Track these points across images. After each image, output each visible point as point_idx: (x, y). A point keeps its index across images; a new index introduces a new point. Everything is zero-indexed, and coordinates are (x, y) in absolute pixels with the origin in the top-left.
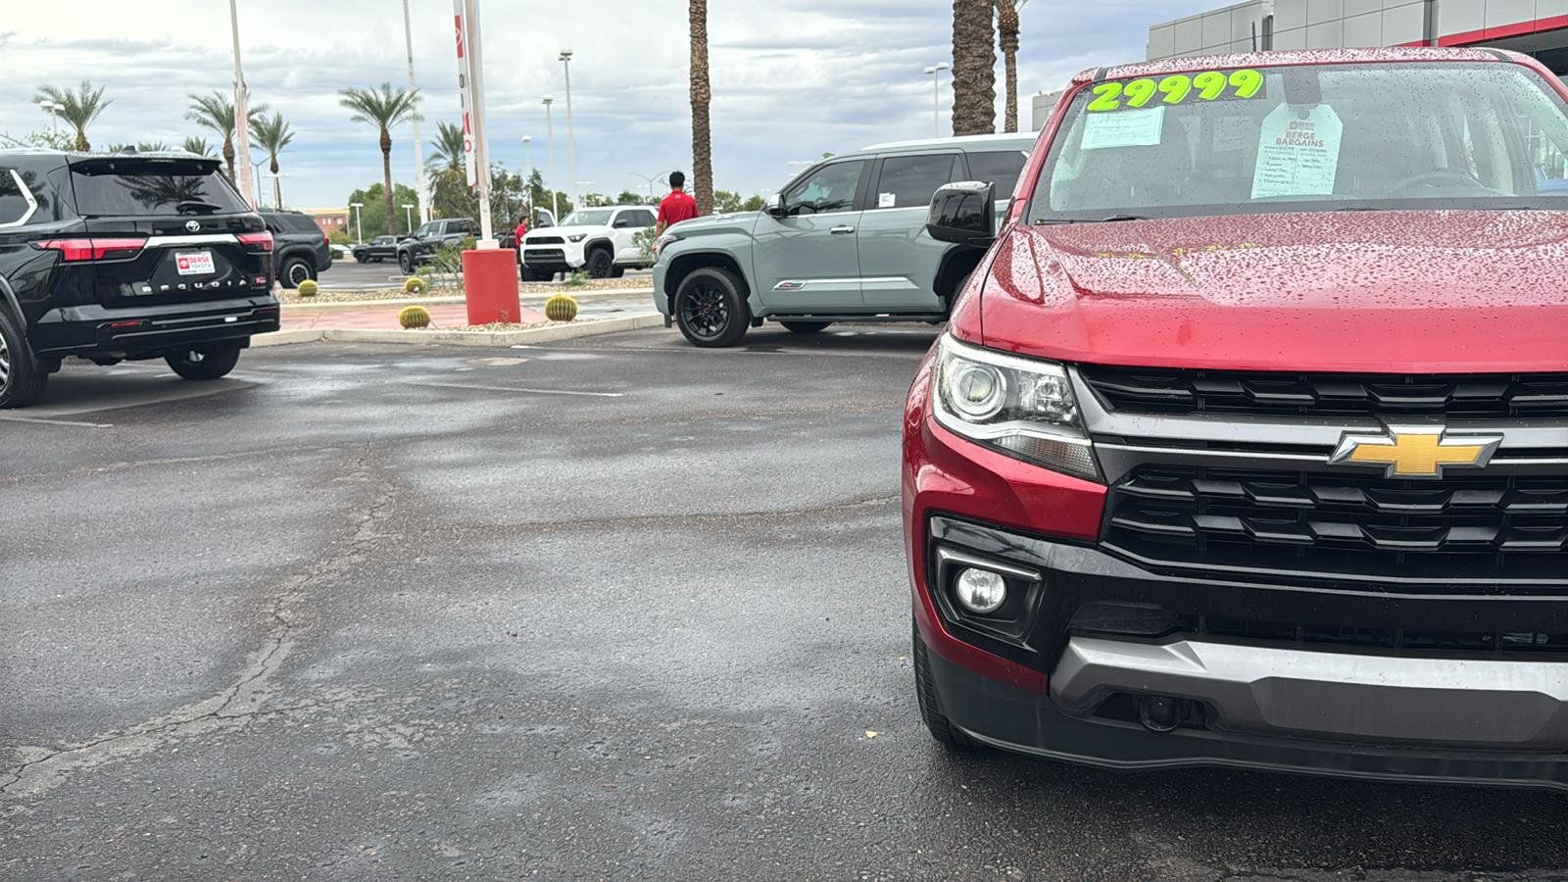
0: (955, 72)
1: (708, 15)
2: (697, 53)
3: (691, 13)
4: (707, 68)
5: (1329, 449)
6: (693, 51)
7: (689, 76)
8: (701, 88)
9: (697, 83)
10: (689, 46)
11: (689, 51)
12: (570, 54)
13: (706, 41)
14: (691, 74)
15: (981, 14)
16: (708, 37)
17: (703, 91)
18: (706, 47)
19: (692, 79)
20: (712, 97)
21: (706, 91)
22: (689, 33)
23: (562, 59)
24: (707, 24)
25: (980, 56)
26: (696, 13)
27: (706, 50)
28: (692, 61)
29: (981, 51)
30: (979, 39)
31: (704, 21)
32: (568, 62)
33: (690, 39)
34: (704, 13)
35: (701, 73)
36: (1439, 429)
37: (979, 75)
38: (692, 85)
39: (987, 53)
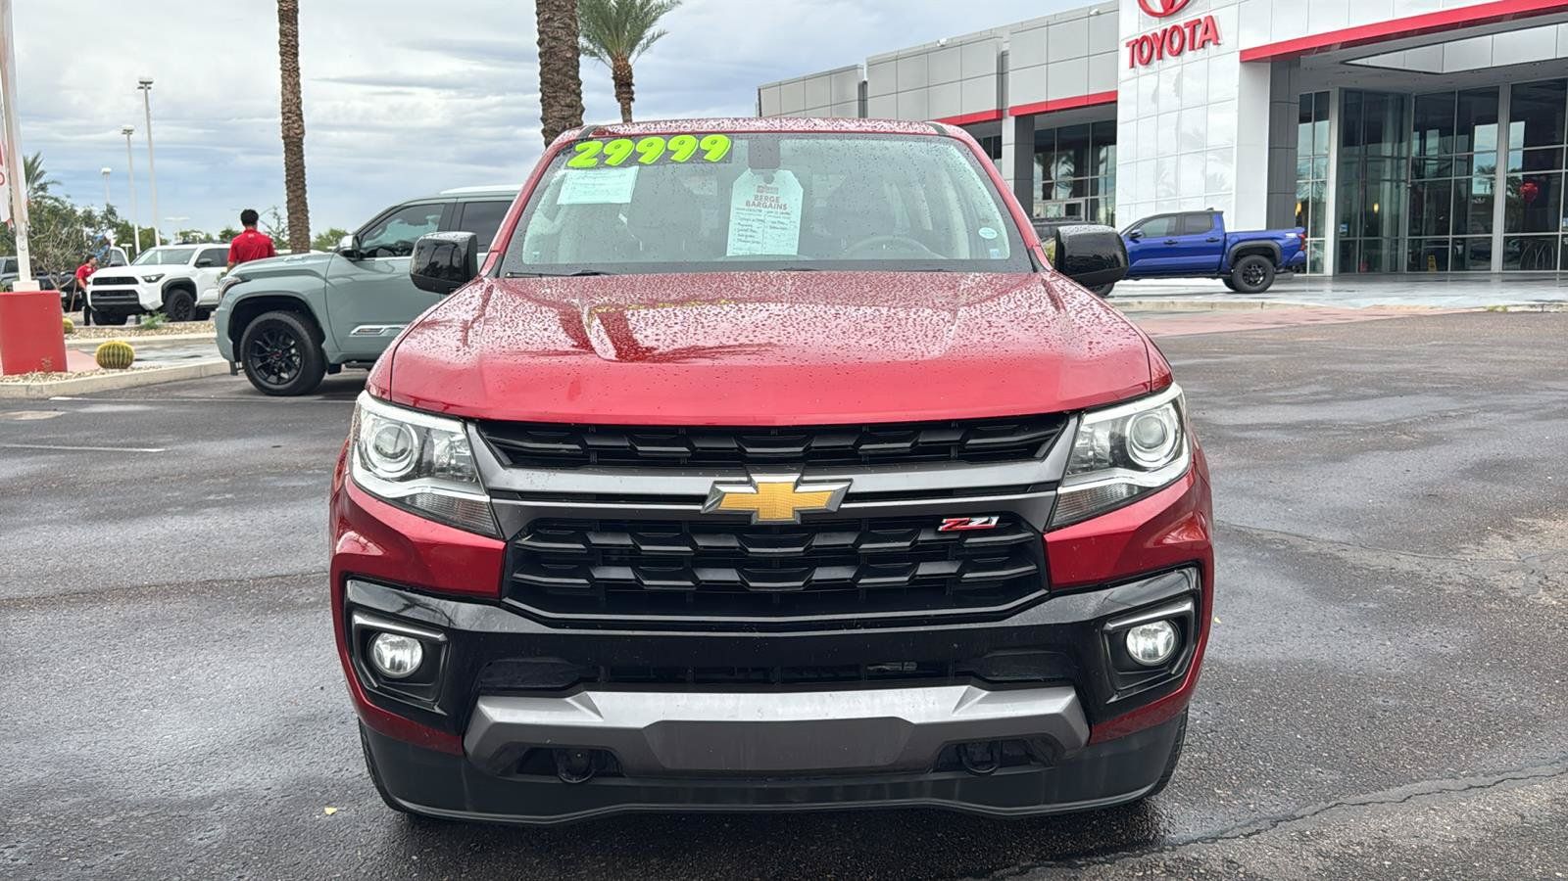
0: (543, 120)
1: (300, 49)
2: (289, 87)
3: (281, 45)
4: (300, 102)
5: (700, 499)
6: (284, 84)
7: (280, 110)
8: (293, 123)
9: (289, 118)
10: (280, 80)
11: (281, 85)
12: (151, 83)
13: (298, 75)
14: (283, 108)
15: (568, 65)
16: (300, 71)
17: (296, 126)
18: (298, 81)
19: (283, 114)
20: (306, 132)
21: (300, 126)
22: (280, 66)
23: (142, 88)
24: (300, 58)
25: (568, 106)
26: (286, 46)
27: (298, 84)
28: (283, 95)
29: (568, 100)
30: (567, 88)
31: (296, 55)
32: (149, 91)
33: (281, 72)
34: (296, 47)
35: (293, 108)
36: (794, 477)
37: (567, 124)
38: (284, 119)
39: (574, 103)
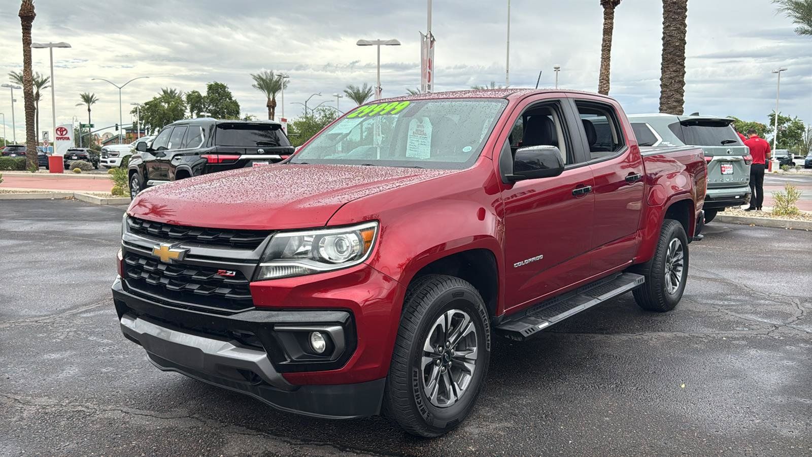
1: (612, 47)
2: (604, 67)
3: (602, 46)
4: (609, 74)
5: (151, 249)
6: (602, 65)
7: (599, 78)
8: (604, 85)
9: (602, 82)
10: (600, 64)
11: (600, 66)
12: (559, 68)
13: (609, 60)
14: (600, 77)
16: (611, 58)
17: (605, 86)
18: (609, 64)
19: (600, 80)
20: (610, 89)
21: (607, 86)
22: (601, 56)
23: (555, 71)
24: (611, 52)
26: (605, 46)
27: (609, 65)
28: (601, 71)
31: (609, 50)
32: (559, 72)
33: (601, 59)
34: (610, 46)
35: (605, 77)
36: (169, 245)
38: (600, 83)
